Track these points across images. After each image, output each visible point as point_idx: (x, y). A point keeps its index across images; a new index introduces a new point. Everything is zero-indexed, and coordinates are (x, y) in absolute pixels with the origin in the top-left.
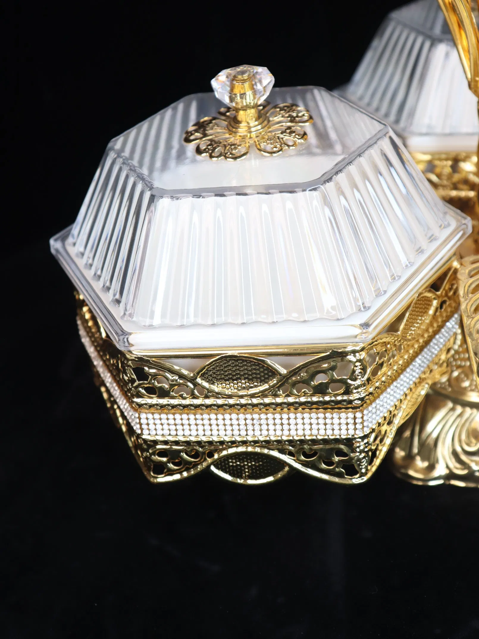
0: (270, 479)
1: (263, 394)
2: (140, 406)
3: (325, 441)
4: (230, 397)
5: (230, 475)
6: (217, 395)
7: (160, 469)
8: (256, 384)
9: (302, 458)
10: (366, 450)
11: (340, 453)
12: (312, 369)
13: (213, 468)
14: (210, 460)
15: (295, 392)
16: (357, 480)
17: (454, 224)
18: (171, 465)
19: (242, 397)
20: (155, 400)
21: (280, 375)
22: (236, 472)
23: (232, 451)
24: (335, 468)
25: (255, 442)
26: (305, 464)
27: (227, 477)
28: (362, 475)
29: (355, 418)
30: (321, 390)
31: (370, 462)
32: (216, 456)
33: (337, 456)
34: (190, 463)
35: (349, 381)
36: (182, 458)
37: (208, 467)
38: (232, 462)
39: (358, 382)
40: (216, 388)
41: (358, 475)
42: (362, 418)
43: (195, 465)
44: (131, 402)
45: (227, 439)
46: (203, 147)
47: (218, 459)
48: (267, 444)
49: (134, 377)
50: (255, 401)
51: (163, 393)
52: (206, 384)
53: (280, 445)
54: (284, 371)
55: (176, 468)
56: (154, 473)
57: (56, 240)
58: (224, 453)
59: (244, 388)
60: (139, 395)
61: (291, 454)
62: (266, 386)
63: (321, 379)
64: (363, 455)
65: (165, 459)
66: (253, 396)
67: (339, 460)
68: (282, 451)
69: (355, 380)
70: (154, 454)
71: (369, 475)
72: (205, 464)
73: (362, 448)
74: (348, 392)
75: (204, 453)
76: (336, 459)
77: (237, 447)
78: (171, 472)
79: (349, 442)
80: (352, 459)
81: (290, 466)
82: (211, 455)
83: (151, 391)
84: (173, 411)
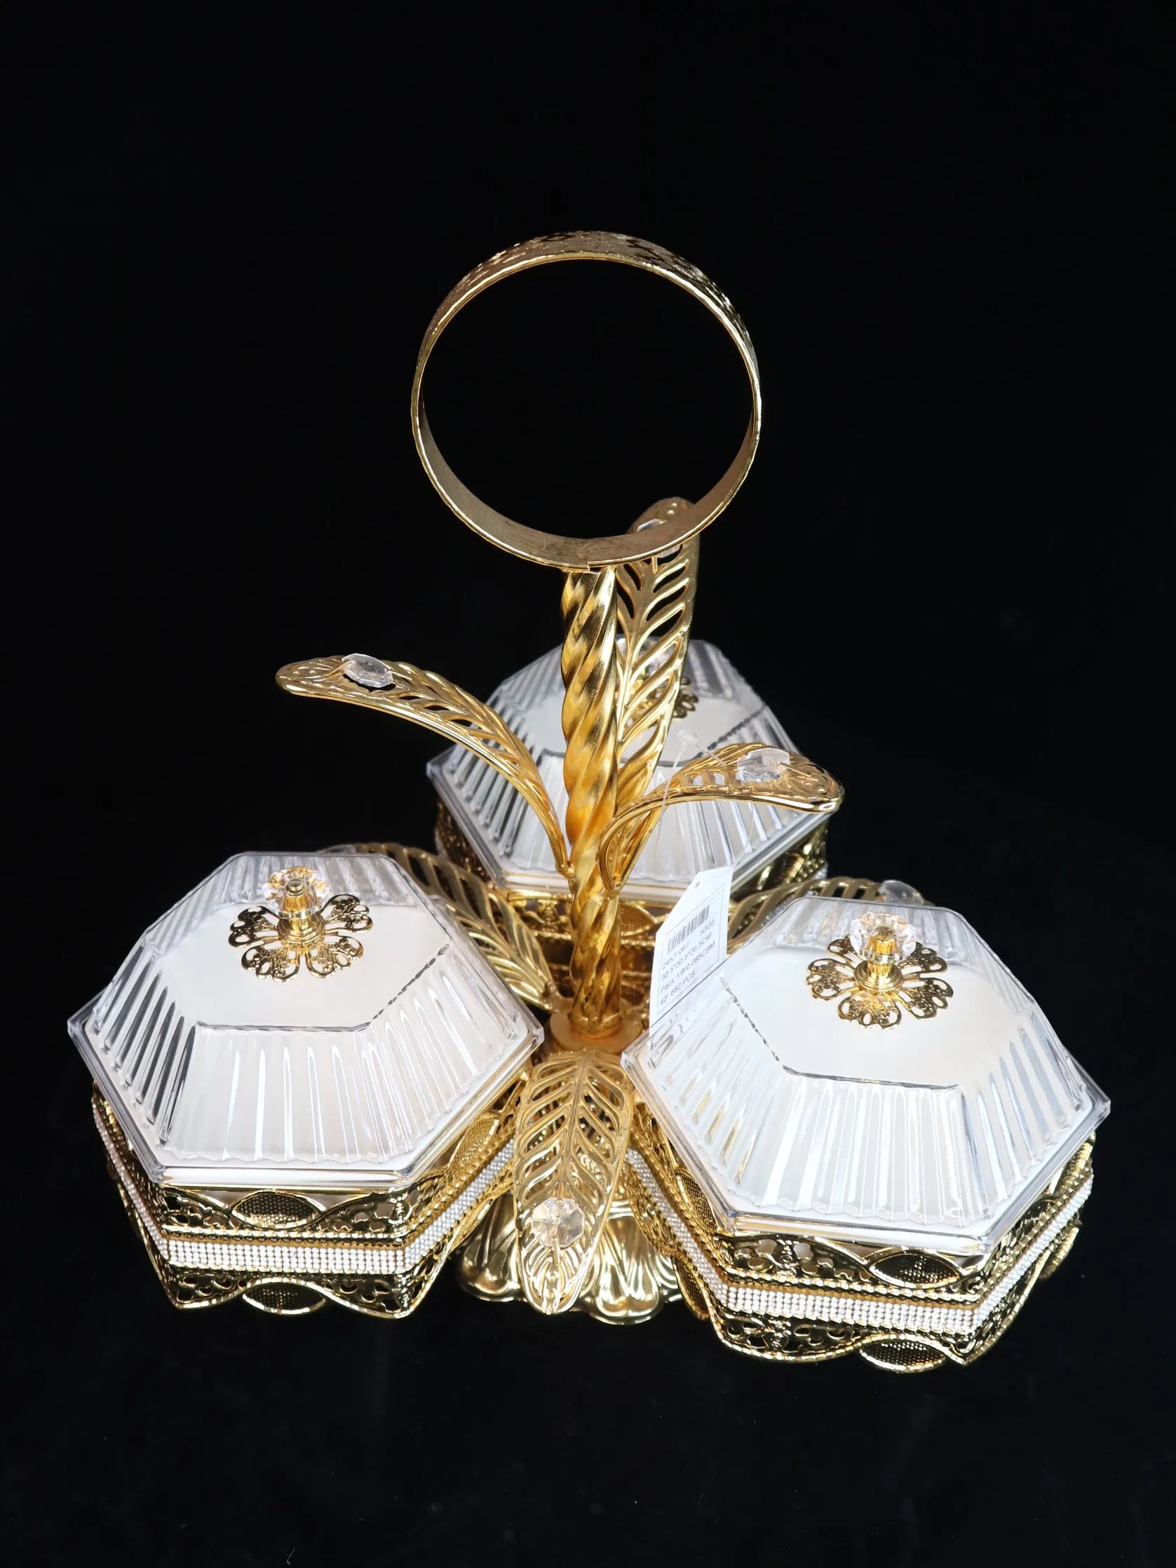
0: (306, 1310)
1: (302, 1229)
2: (169, 1233)
3: (364, 1276)
4: (266, 1229)
5: (263, 1304)
6: (252, 1228)
7: (187, 1295)
8: (294, 1218)
9: (341, 1291)
10: (409, 1285)
11: (380, 1288)
12: (353, 1208)
13: (245, 1297)
14: (241, 1289)
15: (335, 1228)
16: (399, 1315)
17: (523, 1035)
18: (200, 1293)
19: (279, 1230)
20: (185, 1228)
21: (319, 1211)
22: (268, 1302)
23: (266, 1281)
24: (375, 1302)
25: (291, 1274)
26: (343, 1297)
27: (260, 1306)
28: (404, 1309)
29: (396, 1256)
30: (362, 1227)
31: (414, 1295)
32: (249, 1285)
33: (378, 1290)
34: (220, 1290)
35: (390, 1221)
36: (212, 1285)
37: (240, 1296)
38: (266, 1292)
39: (400, 1221)
40: (252, 1220)
41: (399, 1311)
42: (404, 1255)
43: (226, 1293)
44: (160, 1229)
45: (262, 1269)
46: (250, 957)
47: (250, 1288)
48: (306, 1276)
49: (165, 1203)
50: (294, 1235)
51: (195, 1222)
52: (240, 1216)
53: (318, 1278)
54: (322, 1208)
55: (204, 1295)
56: (180, 1299)
57: (74, 1022)
58: (258, 1282)
59: (281, 1222)
60: (170, 1223)
61: (329, 1286)
62: (304, 1222)
63: (361, 1218)
64: (405, 1290)
65: (192, 1286)
66: (290, 1230)
67: (379, 1295)
68: (319, 1283)
69: (396, 1219)
70: (181, 1279)
71: (412, 1309)
72: (236, 1293)
73: (404, 1283)
74: (389, 1229)
75: (235, 1282)
76: (377, 1293)
77: (272, 1277)
78: (199, 1299)
79: (390, 1278)
80: (392, 1294)
81: (328, 1299)
82: (243, 1284)
83: (182, 1219)
84: (204, 1240)
